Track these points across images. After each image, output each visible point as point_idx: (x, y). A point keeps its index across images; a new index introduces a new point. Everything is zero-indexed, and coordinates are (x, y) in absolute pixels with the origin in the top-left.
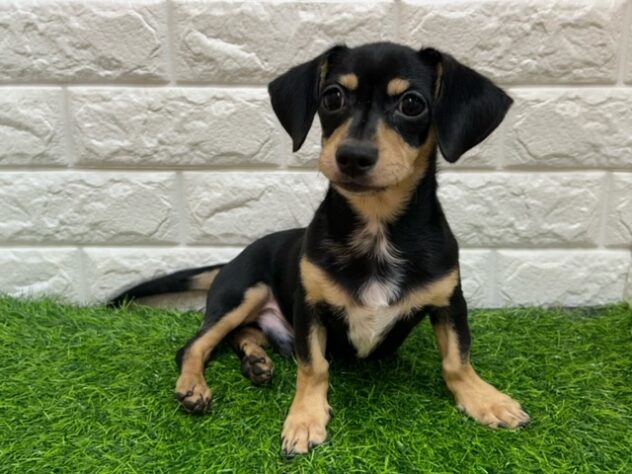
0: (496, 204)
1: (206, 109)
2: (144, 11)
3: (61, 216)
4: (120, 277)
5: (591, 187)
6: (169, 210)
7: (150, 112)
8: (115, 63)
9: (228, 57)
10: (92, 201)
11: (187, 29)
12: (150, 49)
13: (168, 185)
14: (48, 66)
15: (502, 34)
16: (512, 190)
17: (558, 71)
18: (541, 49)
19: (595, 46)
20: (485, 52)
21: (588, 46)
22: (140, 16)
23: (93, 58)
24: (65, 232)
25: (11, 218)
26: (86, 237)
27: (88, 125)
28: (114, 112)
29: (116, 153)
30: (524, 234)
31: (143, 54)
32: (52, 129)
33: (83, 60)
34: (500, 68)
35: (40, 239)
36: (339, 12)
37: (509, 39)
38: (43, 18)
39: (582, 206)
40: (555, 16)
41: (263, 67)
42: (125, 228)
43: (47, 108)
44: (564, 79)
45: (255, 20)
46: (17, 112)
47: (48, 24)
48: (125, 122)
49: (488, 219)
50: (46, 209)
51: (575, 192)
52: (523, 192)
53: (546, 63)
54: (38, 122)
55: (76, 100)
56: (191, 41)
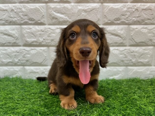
0: (127, 55)
1: (55, 31)
2: (41, 7)
3: (19, 58)
4: (33, 74)
5: (150, 50)
6: (46, 57)
7: (41, 32)
8: (33, 20)
9: (61, 18)
10: (27, 54)
11: (51, 11)
12: (42, 16)
13: (46, 50)
14: (16, 20)
15: (127, 12)
16: (131, 51)
17: (141, 21)
18: (137, 15)
19: (150, 15)
20: (123, 17)
21: (148, 15)
22: (39, 8)
23: (28, 18)
24: (20, 63)
25: (6, 59)
26: (25, 64)
27: (26, 35)
28: (33, 32)
29: (33, 42)
30: (134, 62)
31: (40, 17)
32: (17, 36)
33: (25, 19)
34: (127, 20)
35: (14, 64)
36: (88, 6)
37: (129, 13)
38: (16, 8)
39: (148, 55)
40: (140, 7)
41: (69, 20)
42: (35, 61)
43: (16, 31)
44: (143, 23)
45: (67, 8)
46: (9, 32)
47: (17, 10)
48: (35, 34)
49: (125, 59)
50: (15, 56)
51: (146, 52)
52: (133, 52)
53: (138, 19)
54: (14, 34)
55: (23, 29)
56: (52, 14)
